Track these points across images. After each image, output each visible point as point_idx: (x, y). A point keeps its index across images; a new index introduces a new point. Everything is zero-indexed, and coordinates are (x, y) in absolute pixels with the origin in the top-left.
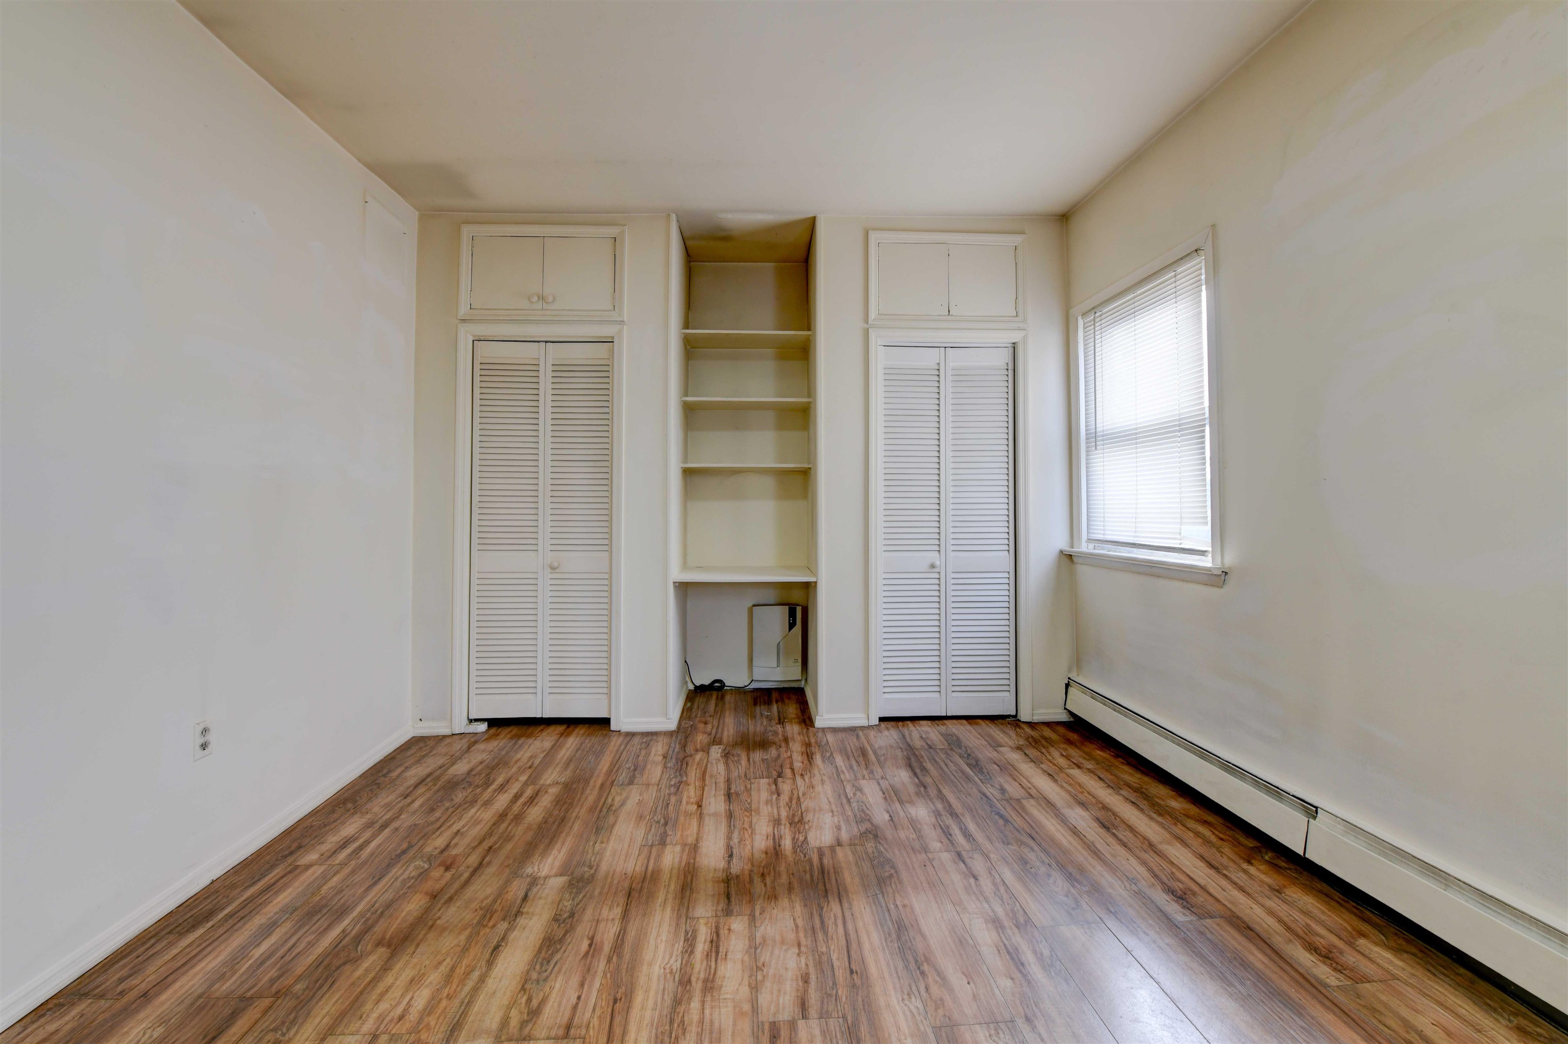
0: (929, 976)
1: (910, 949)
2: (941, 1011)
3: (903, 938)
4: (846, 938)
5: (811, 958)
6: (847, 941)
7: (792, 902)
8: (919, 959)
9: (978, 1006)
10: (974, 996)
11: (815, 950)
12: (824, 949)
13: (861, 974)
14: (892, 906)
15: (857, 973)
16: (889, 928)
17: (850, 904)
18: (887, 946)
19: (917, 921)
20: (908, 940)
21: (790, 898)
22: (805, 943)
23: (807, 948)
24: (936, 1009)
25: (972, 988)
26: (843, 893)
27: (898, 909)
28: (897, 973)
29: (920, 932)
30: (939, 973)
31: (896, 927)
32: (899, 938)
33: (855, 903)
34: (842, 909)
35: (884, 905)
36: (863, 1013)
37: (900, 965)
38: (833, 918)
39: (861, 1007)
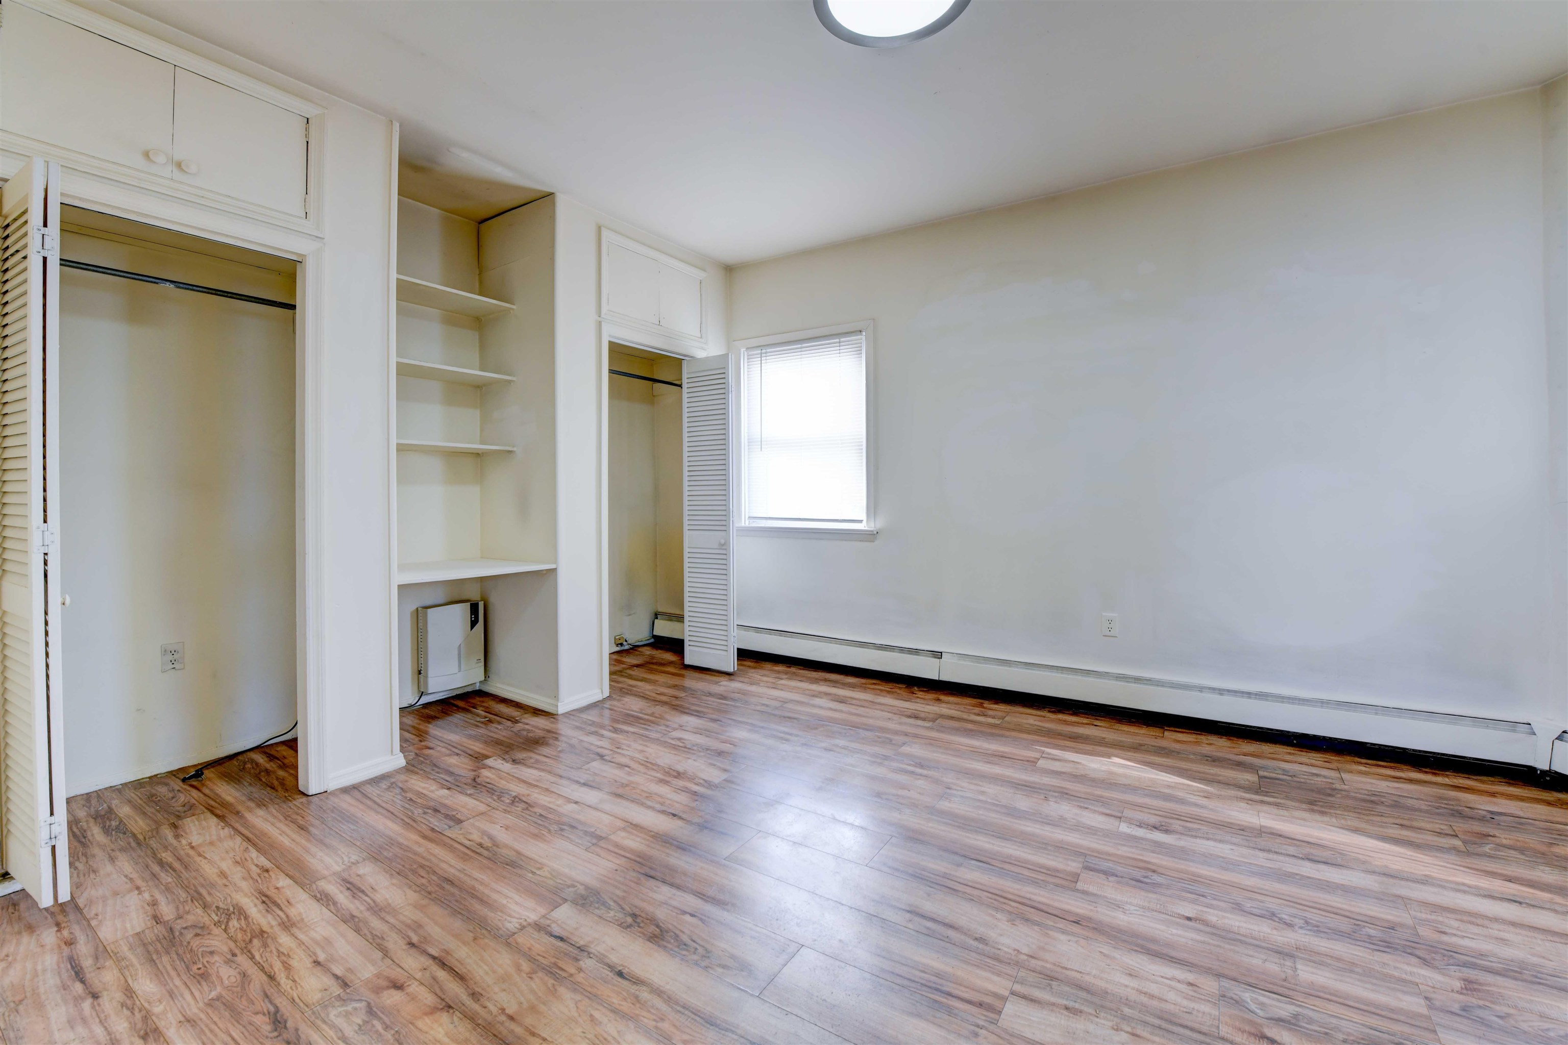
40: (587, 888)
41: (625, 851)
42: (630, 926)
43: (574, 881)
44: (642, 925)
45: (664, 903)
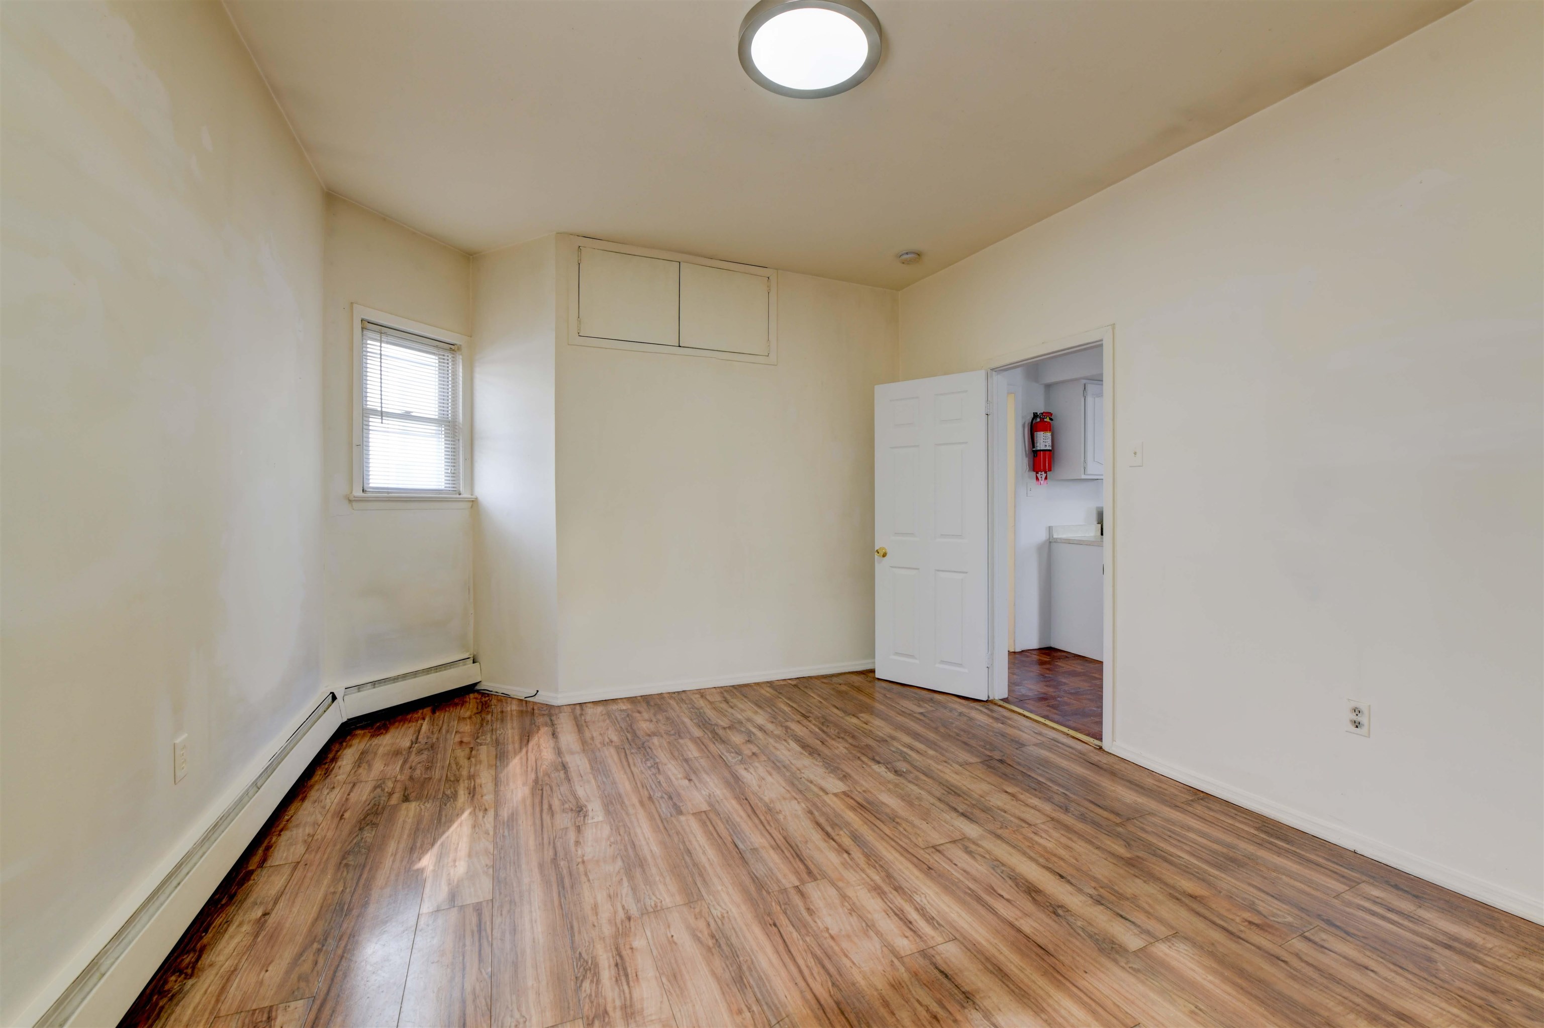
0: (707, 936)
1: (727, 957)
2: (697, 910)
3: (735, 967)
4: (792, 955)
5: (815, 928)
6: (790, 951)
7: (870, 985)
8: (717, 949)
9: (667, 920)
10: (669, 927)
11: (816, 937)
12: (808, 939)
13: (766, 924)
14: (755, 1008)
15: (770, 925)
16: (751, 975)
17: (804, 998)
18: (750, 956)
19: (723, 993)
20: (730, 966)
21: (877, 990)
22: (828, 940)
23: (823, 936)
24: (701, 911)
25: (670, 932)
26: (820, 1013)
27: (747, 1006)
28: (736, 932)
29: (718, 979)
30: (698, 939)
31: (745, 980)
32: (740, 968)
33: (800, 1002)
34: (811, 989)
35: (765, 1007)
36: (756, 898)
37: (734, 940)
38: (816, 975)
39: (759, 902)
40: (1116, 961)
41: (1080, 998)
42: (1059, 906)
43: (1134, 975)
44: (1048, 904)
45: (1026, 915)
